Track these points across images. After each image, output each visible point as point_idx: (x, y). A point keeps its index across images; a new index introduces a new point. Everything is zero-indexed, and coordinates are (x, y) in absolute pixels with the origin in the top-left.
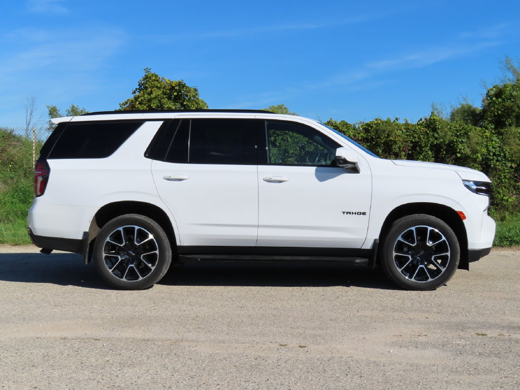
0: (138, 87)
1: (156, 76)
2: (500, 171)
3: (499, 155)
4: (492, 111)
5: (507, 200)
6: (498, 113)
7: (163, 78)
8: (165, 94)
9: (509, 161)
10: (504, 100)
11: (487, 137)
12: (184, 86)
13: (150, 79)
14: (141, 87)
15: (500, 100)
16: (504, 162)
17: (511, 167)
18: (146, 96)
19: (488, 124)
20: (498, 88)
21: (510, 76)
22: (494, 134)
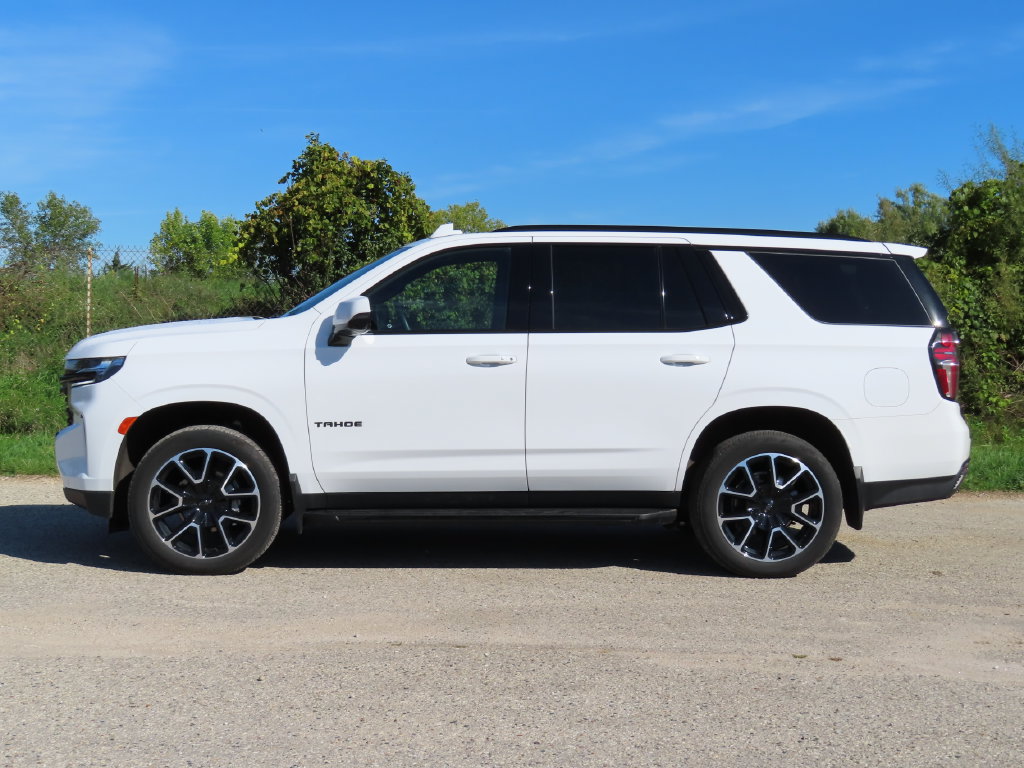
0: (292, 171)
1: (331, 151)
2: (980, 347)
3: (977, 318)
4: (962, 232)
5: (996, 404)
6: (972, 235)
7: (345, 155)
8: (350, 186)
9: (993, 328)
10: (983, 211)
11: (953, 282)
12: (388, 171)
13: (320, 155)
14: (297, 170)
15: (976, 211)
16: (985, 330)
17: (999, 340)
18: (313, 189)
19: (954, 256)
20: (972, 188)
21: (996, 165)
22: (966, 276)
